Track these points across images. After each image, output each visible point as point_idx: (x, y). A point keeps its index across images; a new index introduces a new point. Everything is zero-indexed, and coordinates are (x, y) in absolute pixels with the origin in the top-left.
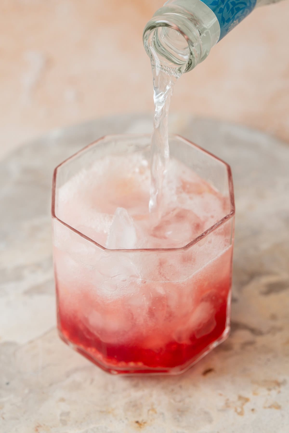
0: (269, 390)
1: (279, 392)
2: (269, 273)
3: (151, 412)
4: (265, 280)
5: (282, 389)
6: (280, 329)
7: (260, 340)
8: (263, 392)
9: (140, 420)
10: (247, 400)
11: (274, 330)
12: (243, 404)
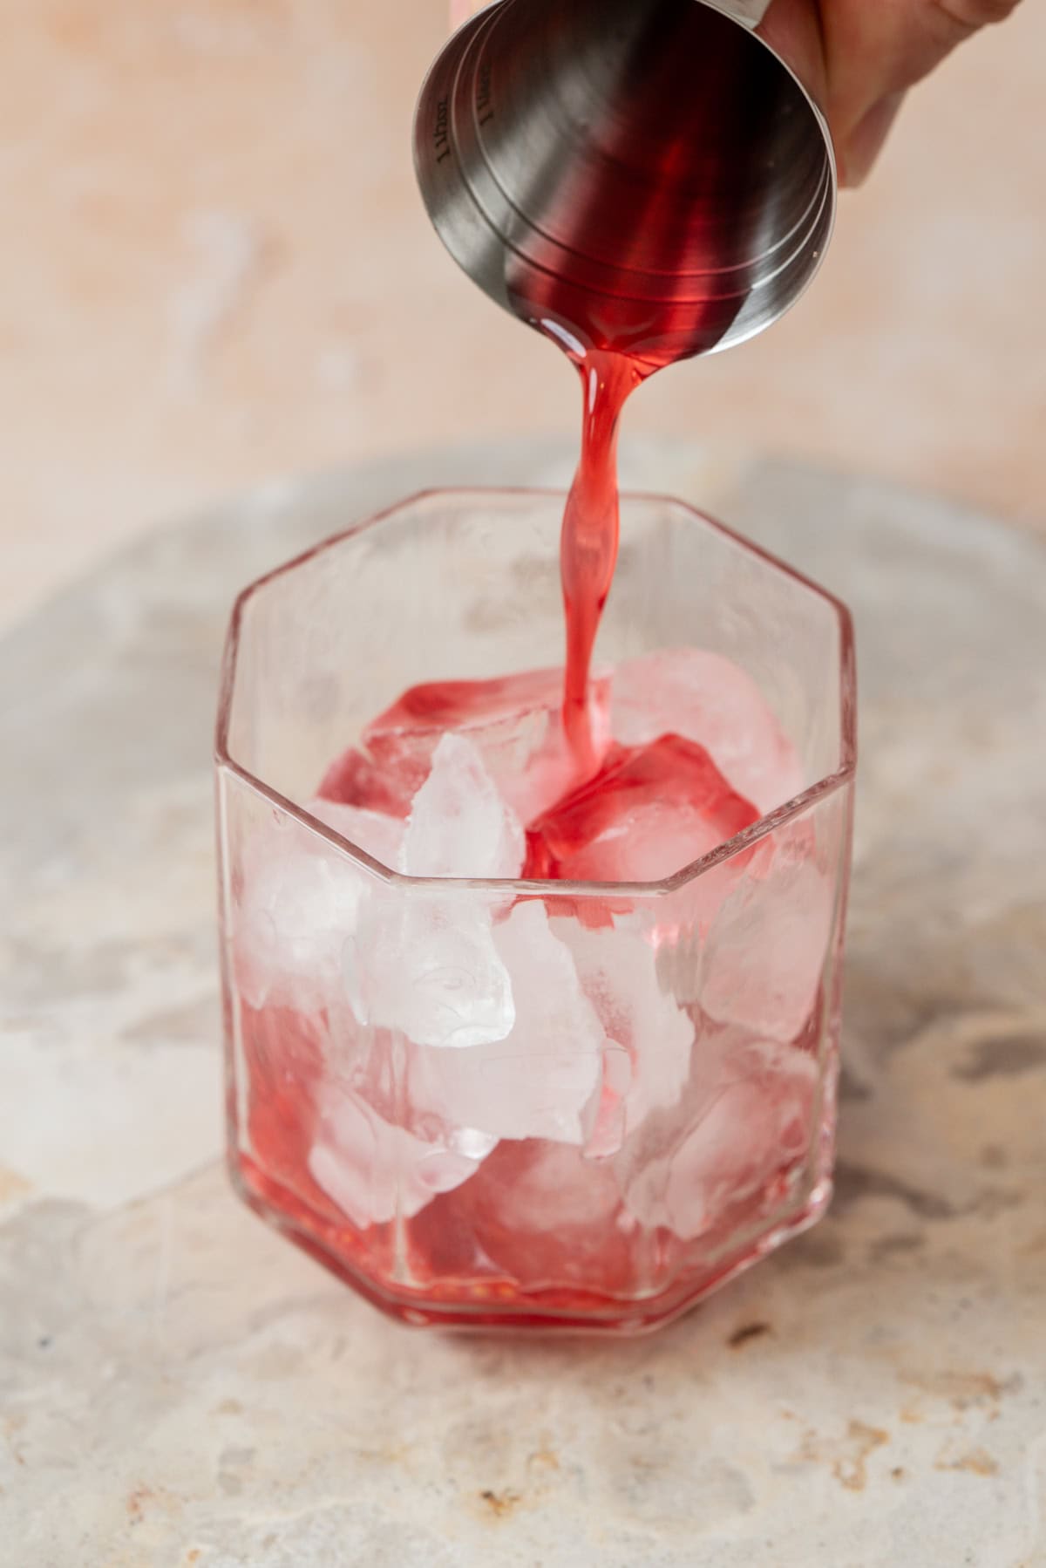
0: (961, 1406)
1: (995, 1415)
2: (985, 1005)
3: (537, 1463)
4: (972, 1029)
5: (1006, 1404)
6: (1014, 1199)
7: (940, 1236)
8: (938, 1411)
9: (498, 1489)
10: (879, 1438)
11: (990, 1201)
12: (864, 1452)
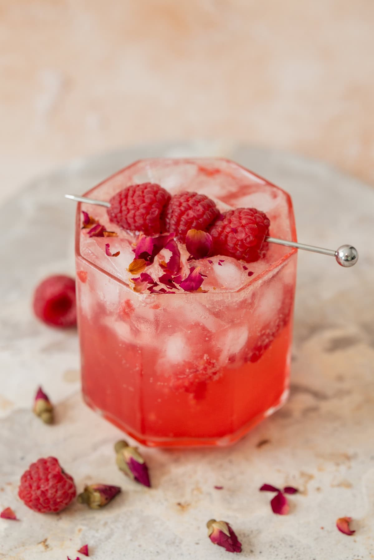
0: (338, 464)
1: (349, 468)
2: (332, 326)
3: (195, 492)
4: (329, 335)
5: (353, 463)
6: (348, 392)
7: (325, 406)
8: (330, 467)
9: (182, 501)
10: (311, 477)
11: (341, 394)
12: (306, 482)
